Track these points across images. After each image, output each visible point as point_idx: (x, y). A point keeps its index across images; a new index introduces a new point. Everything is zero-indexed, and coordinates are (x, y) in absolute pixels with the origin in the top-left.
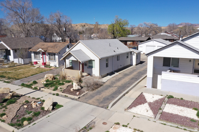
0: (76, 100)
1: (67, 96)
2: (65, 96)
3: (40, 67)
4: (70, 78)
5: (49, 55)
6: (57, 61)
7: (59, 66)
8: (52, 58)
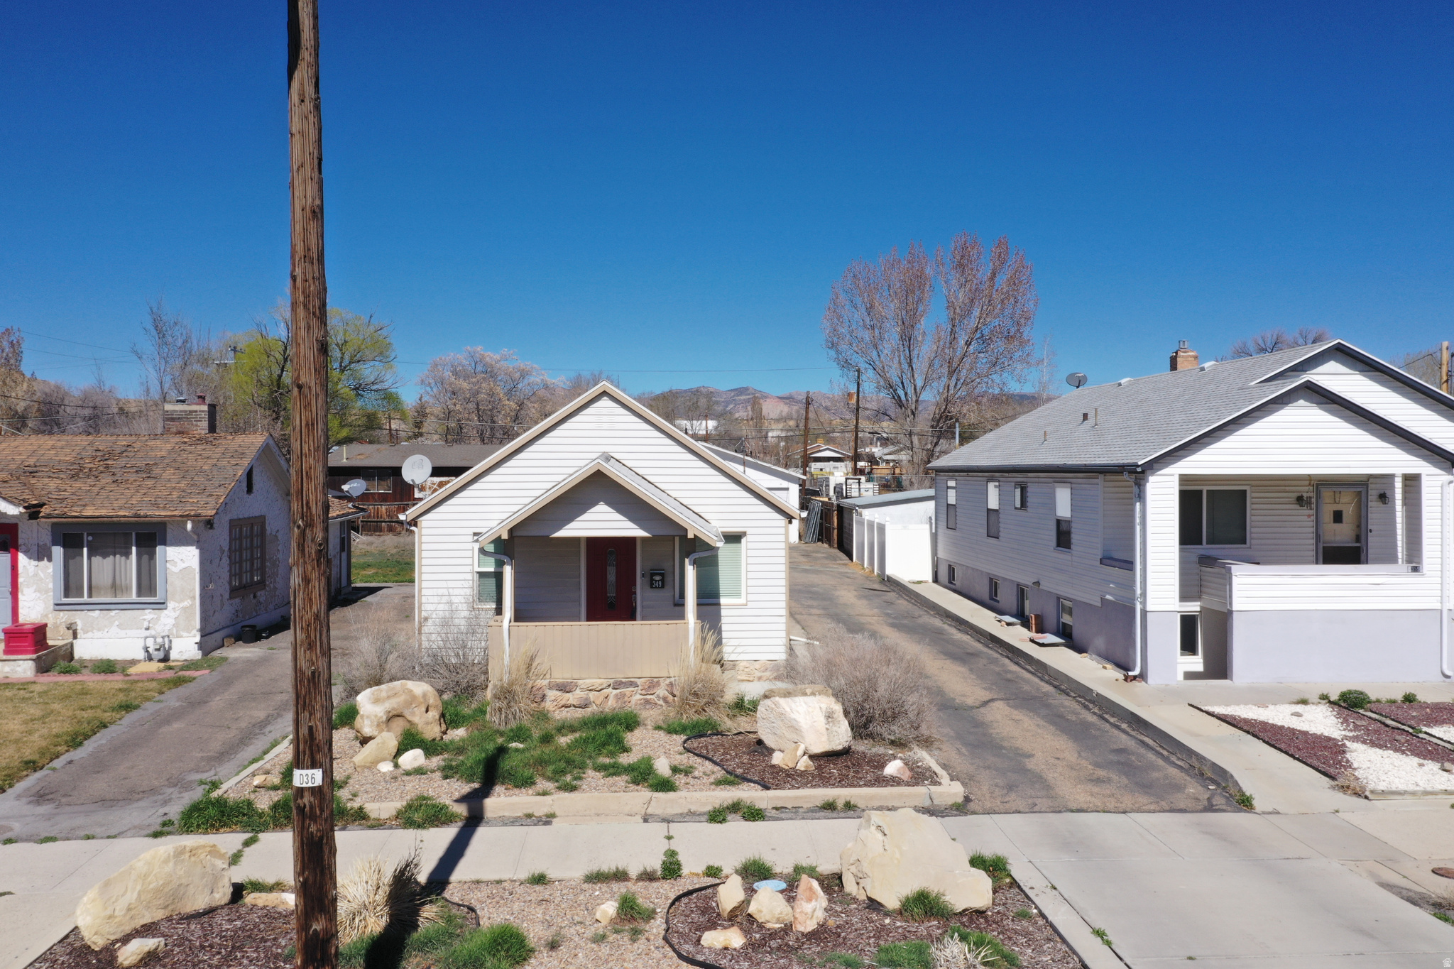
0: (961, 809)
1: (849, 806)
2: (830, 807)
4: (583, 695)
5: (64, 546)
6: (187, 603)
7: (201, 645)
8: (109, 581)
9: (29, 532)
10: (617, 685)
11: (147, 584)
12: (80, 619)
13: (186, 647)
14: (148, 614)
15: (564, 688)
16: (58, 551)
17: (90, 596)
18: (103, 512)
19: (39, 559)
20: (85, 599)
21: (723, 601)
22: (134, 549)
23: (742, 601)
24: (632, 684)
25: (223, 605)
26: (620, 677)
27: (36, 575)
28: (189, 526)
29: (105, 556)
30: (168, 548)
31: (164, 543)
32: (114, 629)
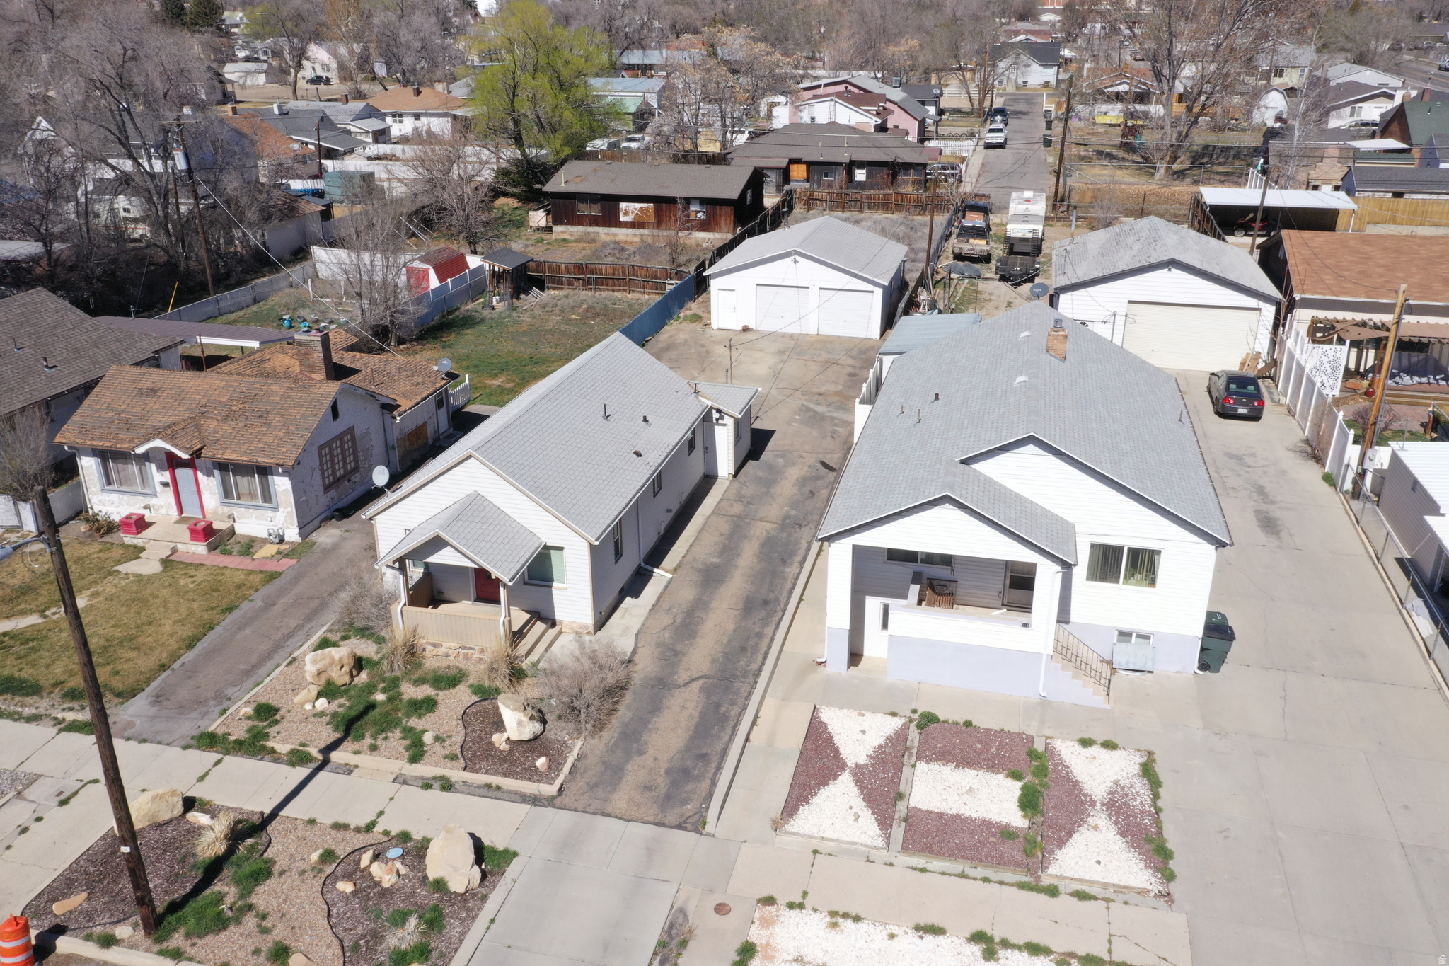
0: (550, 802)
1: (498, 788)
3: (174, 550)
4: (445, 650)
5: (220, 470)
6: (289, 509)
7: (300, 534)
8: (247, 491)
9: (202, 464)
10: (465, 648)
11: (267, 496)
12: (236, 512)
13: (292, 534)
14: (270, 514)
15: (435, 645)
16: (217, 472)
17: (239, 498)
19: (208, 476)
20: (236, 501)
21: (555, 584)
22: (256, 475)
23: (564, 586)
24: (471, 648)
25: (317, 500)
26: (465, 644)
27: (208, 484)
28: (279, 468)
29: (243, 476)
30: (274, 477)
31: (272, 474)
32: (254, 520)
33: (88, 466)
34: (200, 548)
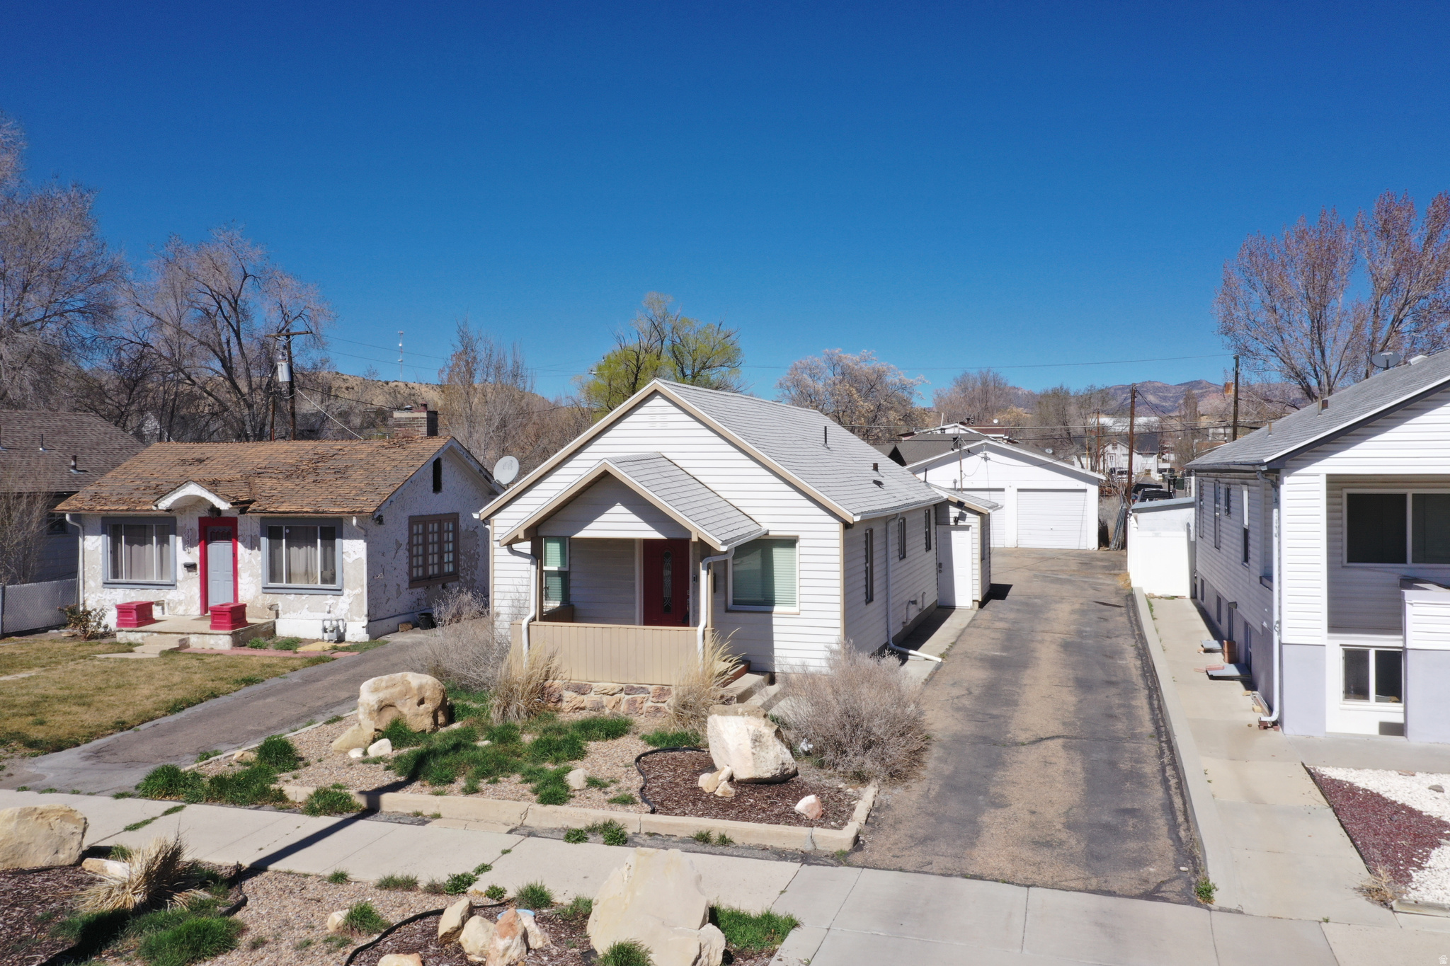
0: (840, 859)
1: (724, 841)
2: (704, 838)
3: (184, 644)
4: (597, 698)
5: (270, 538)
6: (358, 591)
7: (369, 629)
8: (302, 569)
9: (248, 524)
10: (630, 690)
11: (330, 576)
12: (281, 601)
13: (357, 631)
14: (330, 599)
15: (581, 690)
16: (264, 541)
17: (289, 580)
18: (293, 508)
19: (252, 548)
20: (284, 584)
21: (777, 609)
22: (319, 541)
23: (795, 610)
24: (643, 690)
25: (399, 593)
26: (632, 682)
27: (250, 562)
28: (354, 521)
29: (300, 547)
30: (344, 541)
31: (341, 537)
32: (305, 612)
33: (93, 547)
34: (222, 641)
